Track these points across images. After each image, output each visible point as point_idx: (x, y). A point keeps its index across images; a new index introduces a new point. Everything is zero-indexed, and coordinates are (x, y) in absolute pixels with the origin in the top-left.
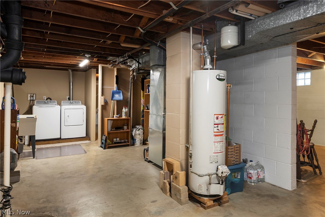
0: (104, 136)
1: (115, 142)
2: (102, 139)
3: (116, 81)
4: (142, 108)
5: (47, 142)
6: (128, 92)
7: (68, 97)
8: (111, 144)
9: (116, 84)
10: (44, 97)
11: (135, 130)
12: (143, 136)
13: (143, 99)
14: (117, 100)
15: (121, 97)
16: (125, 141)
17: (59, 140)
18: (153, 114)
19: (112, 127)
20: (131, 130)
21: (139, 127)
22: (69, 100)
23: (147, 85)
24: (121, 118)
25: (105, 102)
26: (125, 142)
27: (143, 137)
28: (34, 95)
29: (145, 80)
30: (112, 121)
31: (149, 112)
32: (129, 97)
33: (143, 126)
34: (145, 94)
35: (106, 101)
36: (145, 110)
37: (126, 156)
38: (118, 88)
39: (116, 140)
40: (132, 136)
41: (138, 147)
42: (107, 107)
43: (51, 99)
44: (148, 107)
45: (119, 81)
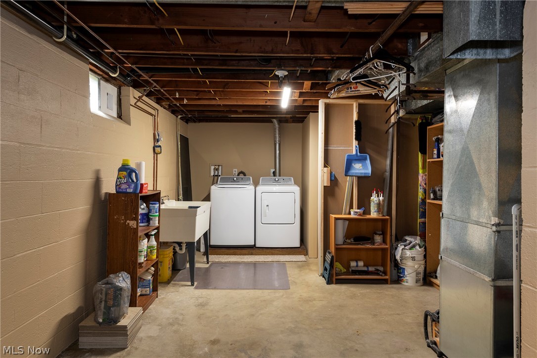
0: (329, 253)
1: (354, 269)
2: (325, 260)
3: (356, 133)
4: (420, 195)
5: (232, 251)
6: (386, 158)
7: (272, 170)
8: (344, 274)
9: (356, 139)
10: (234, 170)
11: (403, 247)
12: (423, 262)
13: (423, 173)
14: (359, 175)
15: (367, 169)
16: (378, 270)
17: (251, 249)
18: (454, 217)
19: (347, 236)
20: (392, 246)
21: (412, 240)
22: (274, 176)
23: (434, 139)
24: (368, 217)
25: (331, 180)
26: (376, 273)
27: (423, 267)
28: (220, 167)
29: (428, 128)
30: (347, 222)
31: (441, 206)
32: (388, 168)
33: (423, 237)
34: (428, 160)
35: (333, 178)
36: (428, 201)
37: (375, 315)
38: (362, 149)
39: (357, 266)
40: (396, 260)
41: (409, 288)
42: (337, 189)
43: (245, 175)
44: (438, 193)
45: (362, 134)
